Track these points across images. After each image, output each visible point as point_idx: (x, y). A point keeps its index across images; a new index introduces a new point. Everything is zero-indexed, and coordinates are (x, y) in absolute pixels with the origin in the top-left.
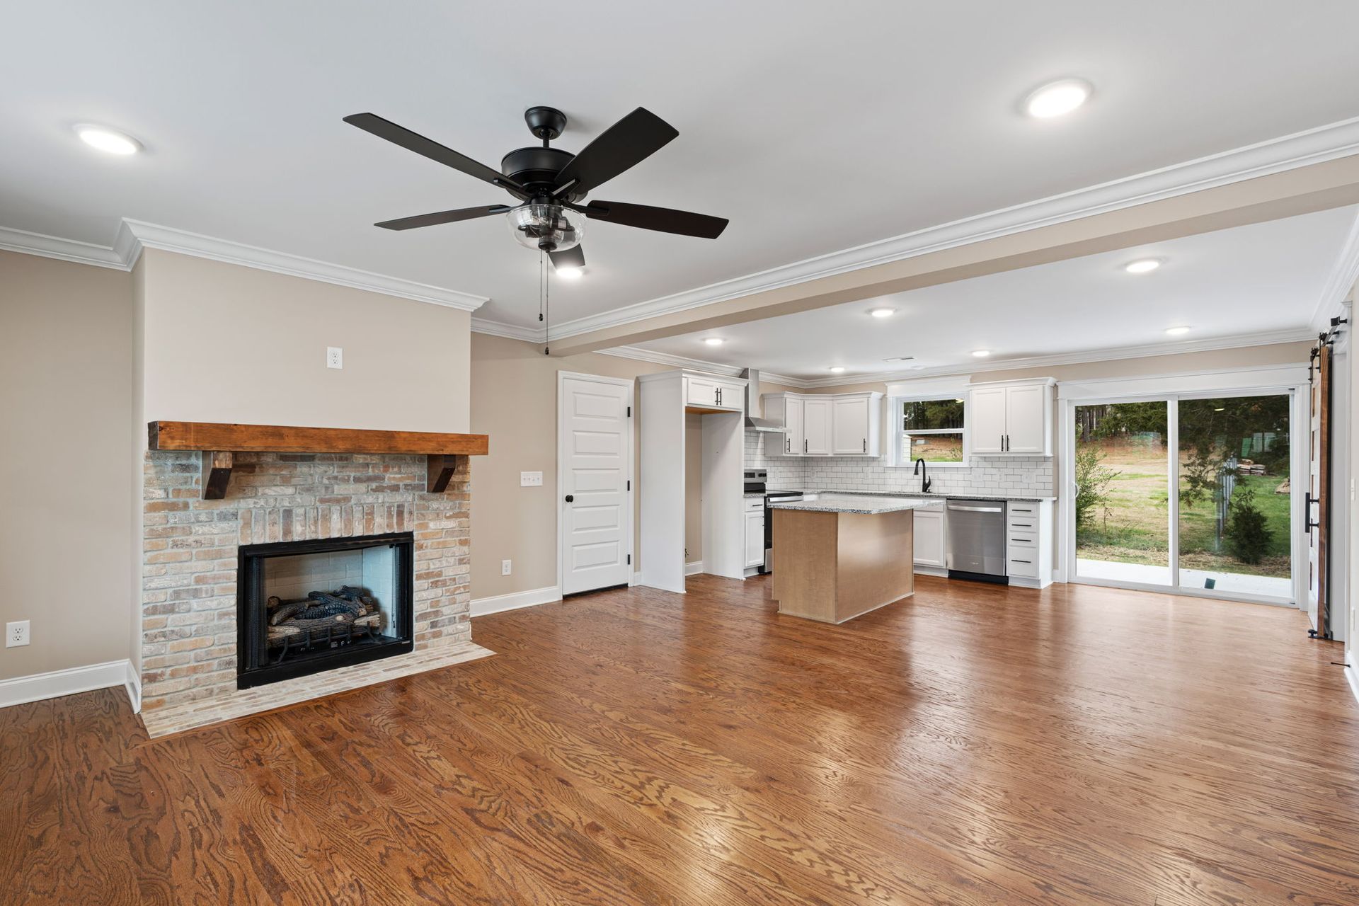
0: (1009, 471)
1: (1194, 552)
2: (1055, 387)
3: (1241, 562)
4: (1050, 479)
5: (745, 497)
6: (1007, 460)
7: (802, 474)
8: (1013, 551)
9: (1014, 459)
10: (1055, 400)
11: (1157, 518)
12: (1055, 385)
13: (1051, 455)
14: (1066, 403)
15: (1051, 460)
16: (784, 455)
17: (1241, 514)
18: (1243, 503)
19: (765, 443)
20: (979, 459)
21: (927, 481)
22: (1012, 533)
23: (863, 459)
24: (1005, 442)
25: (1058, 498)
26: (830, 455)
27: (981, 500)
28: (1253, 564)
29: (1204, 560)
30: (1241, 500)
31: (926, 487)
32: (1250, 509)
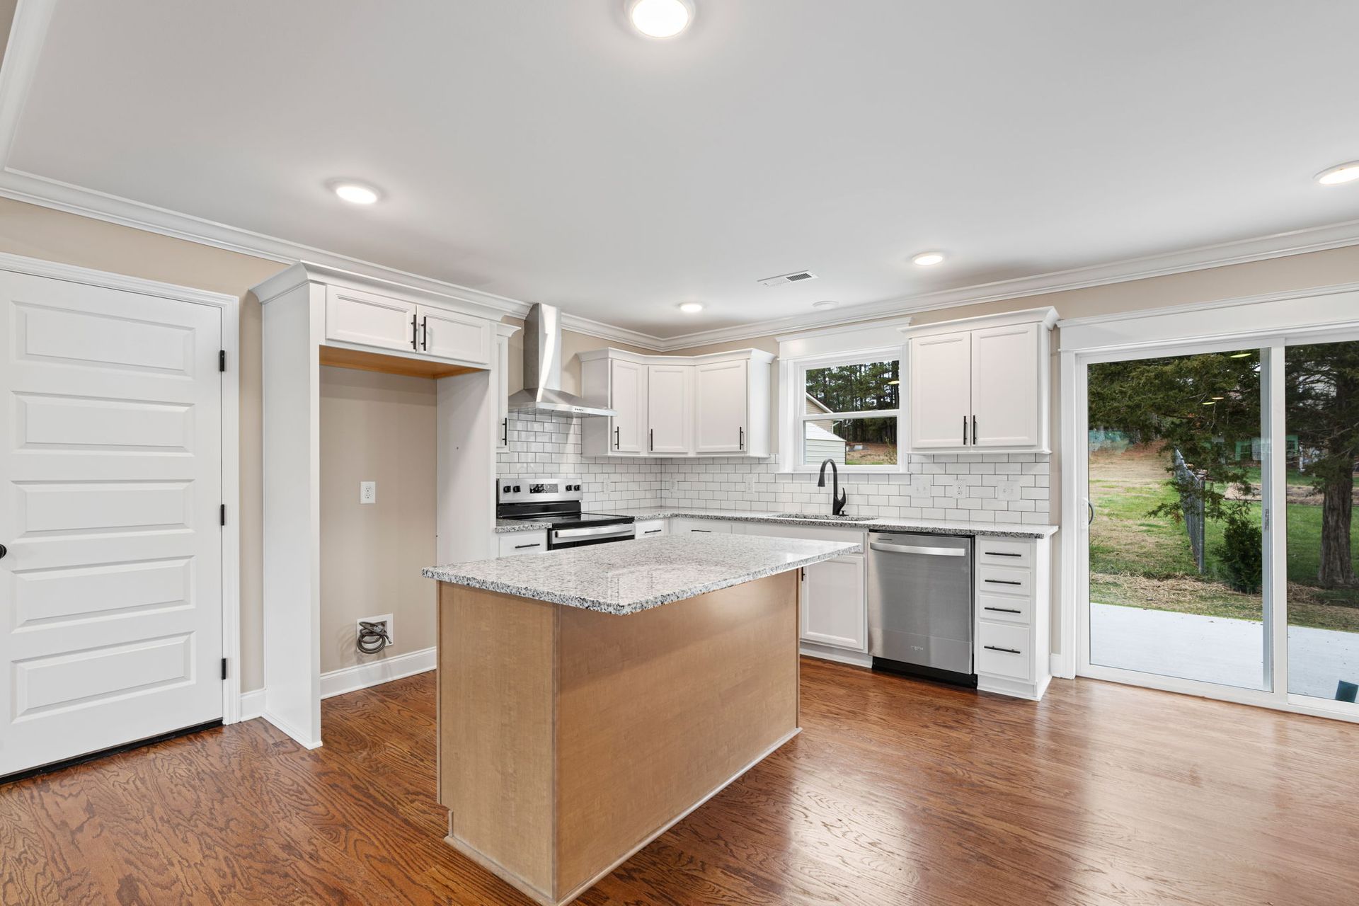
0: (975, 480)
1: (1175, 577)
2: (1055, 330)
3: (1234, 590)
4: (1045, 494)
5: (497, 532)
6: (969, 461)
7: (656, 485)
8: (986, 630)
9: (983, 459)
10: (1055, 354)
11: (1115, 530)
12: (1055, 326)
13: (1049, 451)
14: (1074, 355)
15: (1047, 459)
16: (610, 454)
17: (1235, 531)
18: (1237, 517)
19: (582, 434)
20: (924, 460)
21: (840, 497)
22: (982, 597)
23: (739, 460)
24: (970, 428)
25: (1060, 528)
26: (692, 455)
27: (928, 534)
28: (1250, 594)
29: (1191, 589)
30: (1233, 513)
31: (838, 506)
32: (1245, 524)
